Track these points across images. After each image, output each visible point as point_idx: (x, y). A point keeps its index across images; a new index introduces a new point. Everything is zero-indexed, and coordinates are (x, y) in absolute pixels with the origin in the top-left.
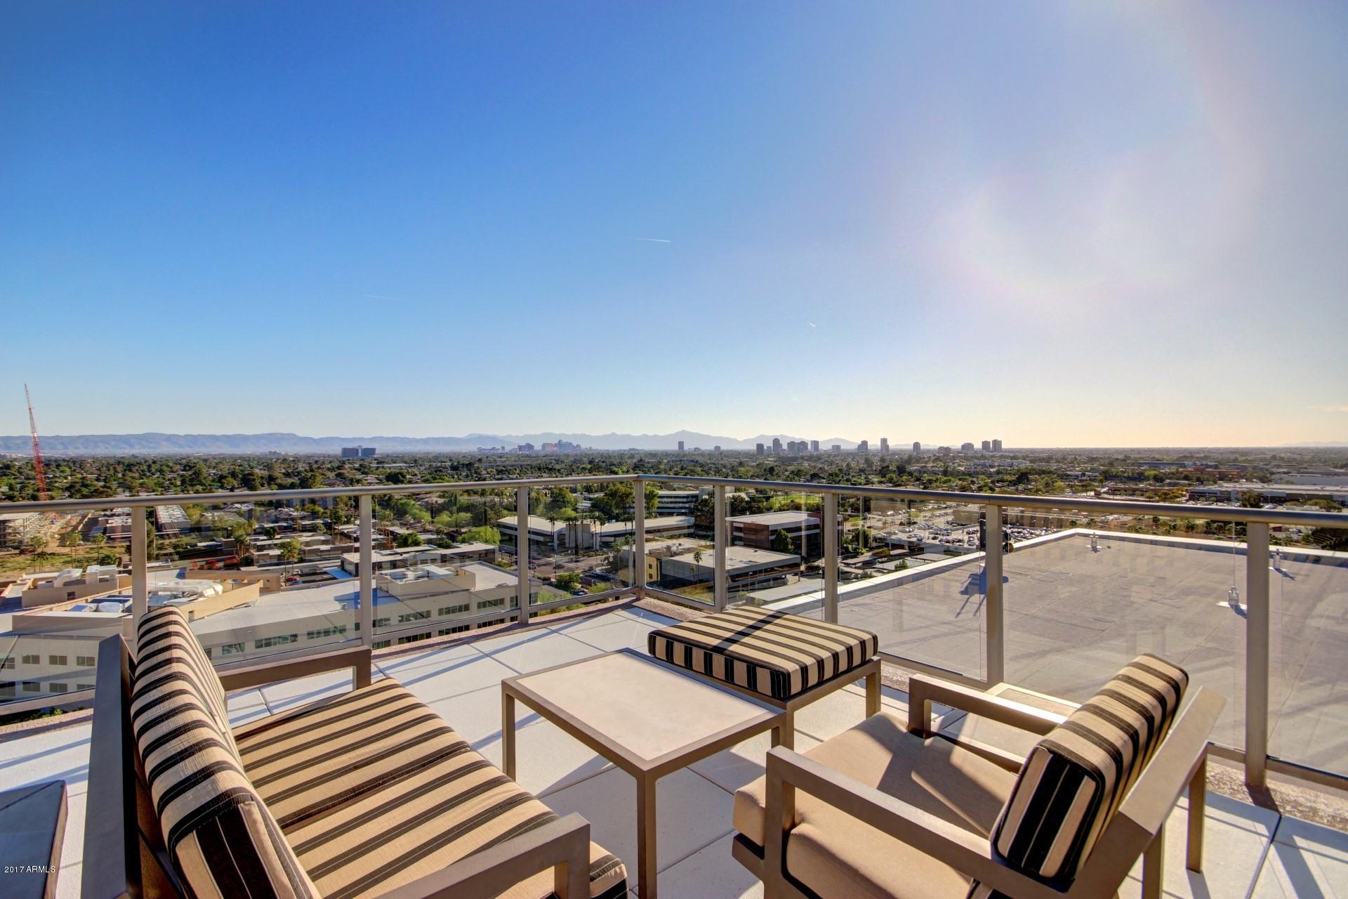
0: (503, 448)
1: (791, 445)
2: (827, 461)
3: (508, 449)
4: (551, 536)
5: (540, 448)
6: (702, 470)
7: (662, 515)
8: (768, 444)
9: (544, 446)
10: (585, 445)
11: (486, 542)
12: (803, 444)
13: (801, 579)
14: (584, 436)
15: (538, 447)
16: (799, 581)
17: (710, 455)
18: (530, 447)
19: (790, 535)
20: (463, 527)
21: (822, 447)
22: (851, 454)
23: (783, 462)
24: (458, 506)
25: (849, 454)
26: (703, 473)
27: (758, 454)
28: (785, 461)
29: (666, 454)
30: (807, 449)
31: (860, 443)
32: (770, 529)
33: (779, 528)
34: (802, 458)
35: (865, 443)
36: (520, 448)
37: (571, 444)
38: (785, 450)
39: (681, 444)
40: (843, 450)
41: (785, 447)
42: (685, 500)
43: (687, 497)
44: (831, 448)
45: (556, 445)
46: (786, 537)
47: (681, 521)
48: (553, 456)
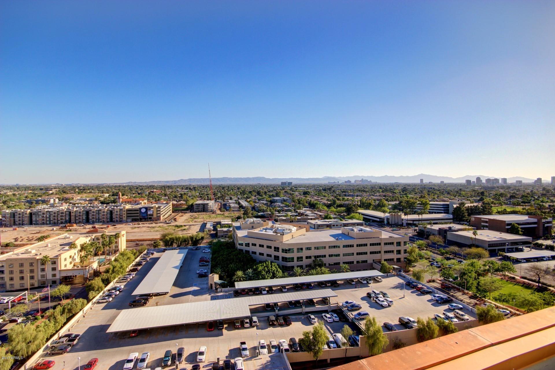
0: (338, 182)
1: (488, 180)
2: (515, 189)
3: (340, 182)
4: (383, 219)
5: (354, 182)
6: (439, 193)
7: (430, 213)
8: (474, 180)
9: (355, 181)
10: (373, 181)
11: (358, 219)
12: (497, 180)
13: (532, 250)
14: (372, 177)
15: (353, 181)
16: (531, 250)
17: (439, 185)
18: (349, 181)
19: (520, 226)
20: (342, 213)
21: (509, 182)
22: (530, 185)
23: (486, 189)
24: (336, 205)
25: (528, 185)
26: (440, 194)
27: (468, 185)
28: (486, 188)
29: (415, 185)
30: (498, 182)
31: (536, 179)
32: (506, 223)
33: (513, 223)
34: (498, 187)
35: (539, 180)
36: (346, 182)
37: (367, 180)
38: (484, 183)
39: (422, 180)
40: (524, 183)
41: (484, 181)
42: (442, 206)
43: (443, 205)
44: (515, 182)
45: (360, 181)
46: (519, 228)
47: (443, 216)
48: (360, 185)
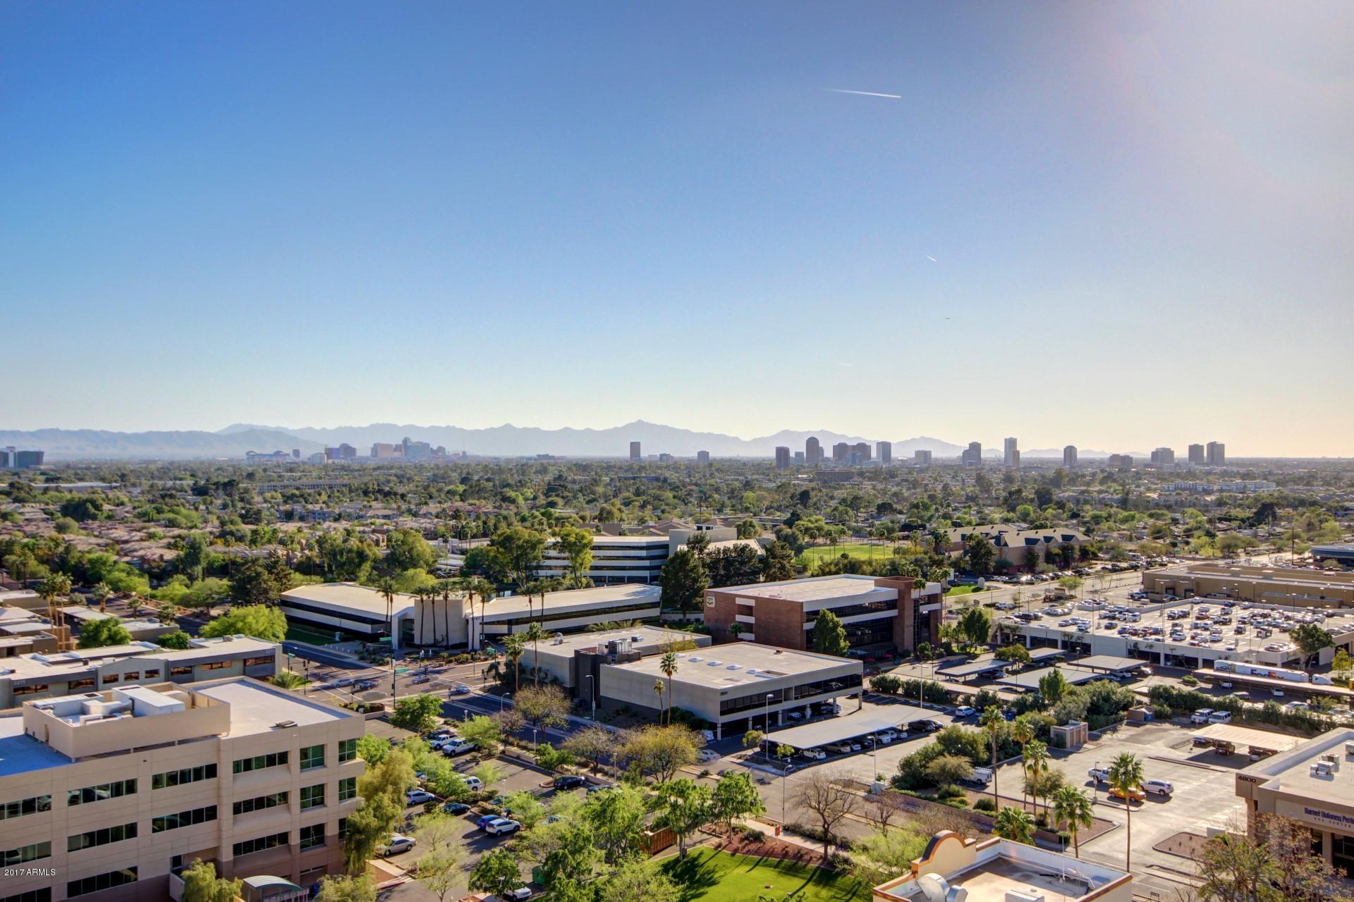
0: (296, 453)
1: (841, 449)
2: (906, 481)
3: (305, 454)
4: (385, 623)
5: (368, 453)
6: (675, 497)
7: (599, 582)
8: (797, 448)
9: (376, 449)
10: (452, 448)
11: (260, 635)
12: (863, 448)
13: (864, 704)
14: (450, 430)
15: (363, 449)
16: (860, 708)
17: (690, 467)
18: (348, 450)
19: (842, 621)
20: (213, 605)
21: (898, 454)
22: (952, 467)
23: (825, 482)
24: (204, 564)
25: (947, 467)
26: (676, 501)
27: (779, 467)
28: (829, 479)
29: (608, 466)
30: (869, 457)
31: (967, 447)
32: (805, 610)
33: (823, 608)
34: (861, 474)
35: (975, 447)
36: (330, 452)
37: (427, 445)
38: (828, 459)
39: (635, 447)
40: (936, 459)
41: (829, 453)
42: (643, 553)
43: (649, 547)
44: (913, 455)
45: (397, 448)
46: (836, 625)
47: (634, 594)
48: (392, 468)
